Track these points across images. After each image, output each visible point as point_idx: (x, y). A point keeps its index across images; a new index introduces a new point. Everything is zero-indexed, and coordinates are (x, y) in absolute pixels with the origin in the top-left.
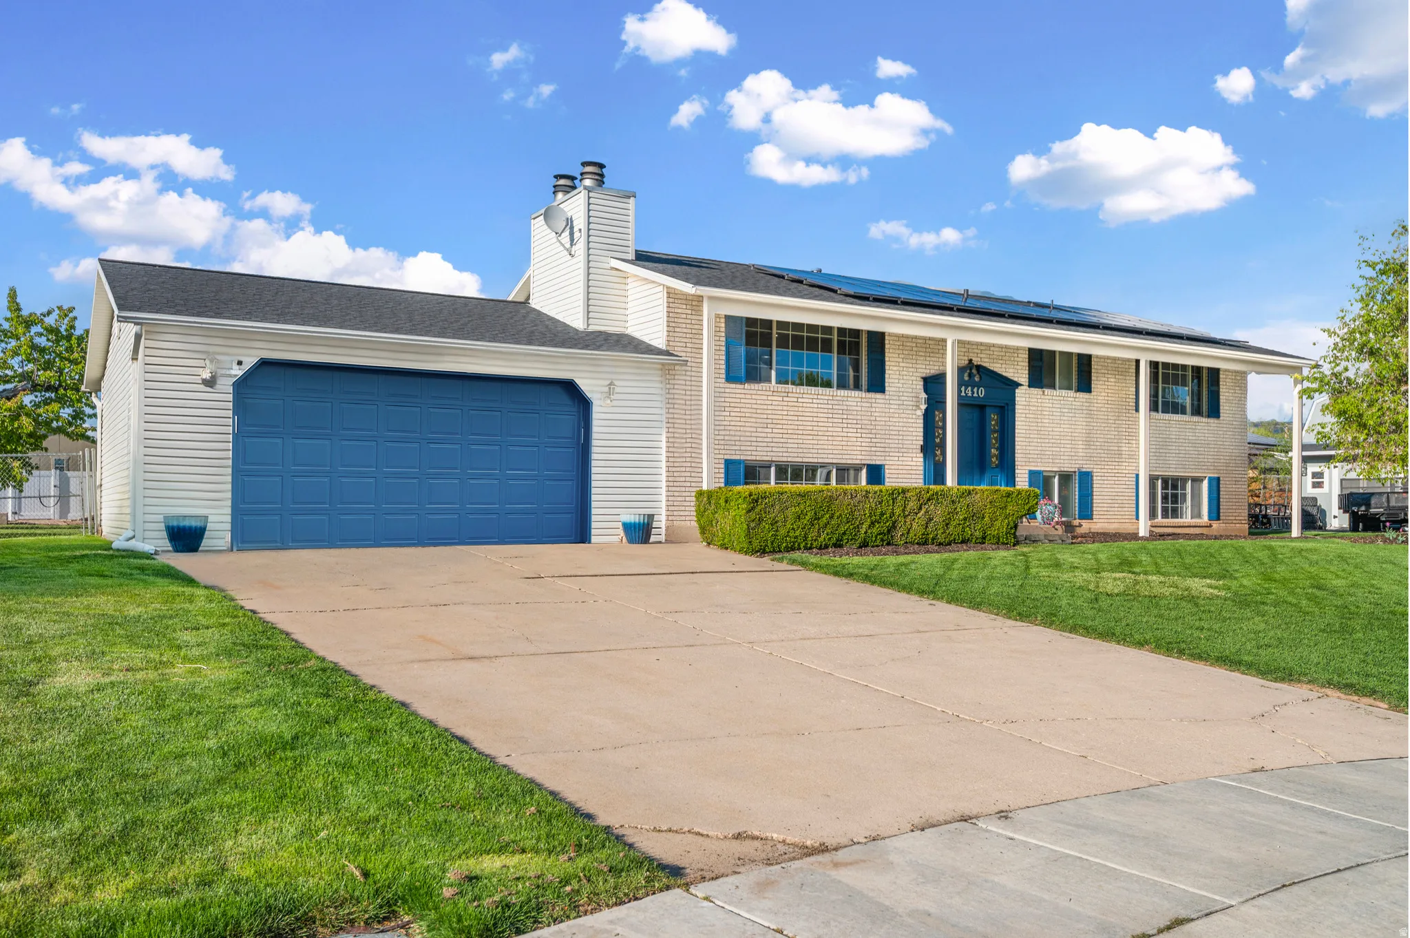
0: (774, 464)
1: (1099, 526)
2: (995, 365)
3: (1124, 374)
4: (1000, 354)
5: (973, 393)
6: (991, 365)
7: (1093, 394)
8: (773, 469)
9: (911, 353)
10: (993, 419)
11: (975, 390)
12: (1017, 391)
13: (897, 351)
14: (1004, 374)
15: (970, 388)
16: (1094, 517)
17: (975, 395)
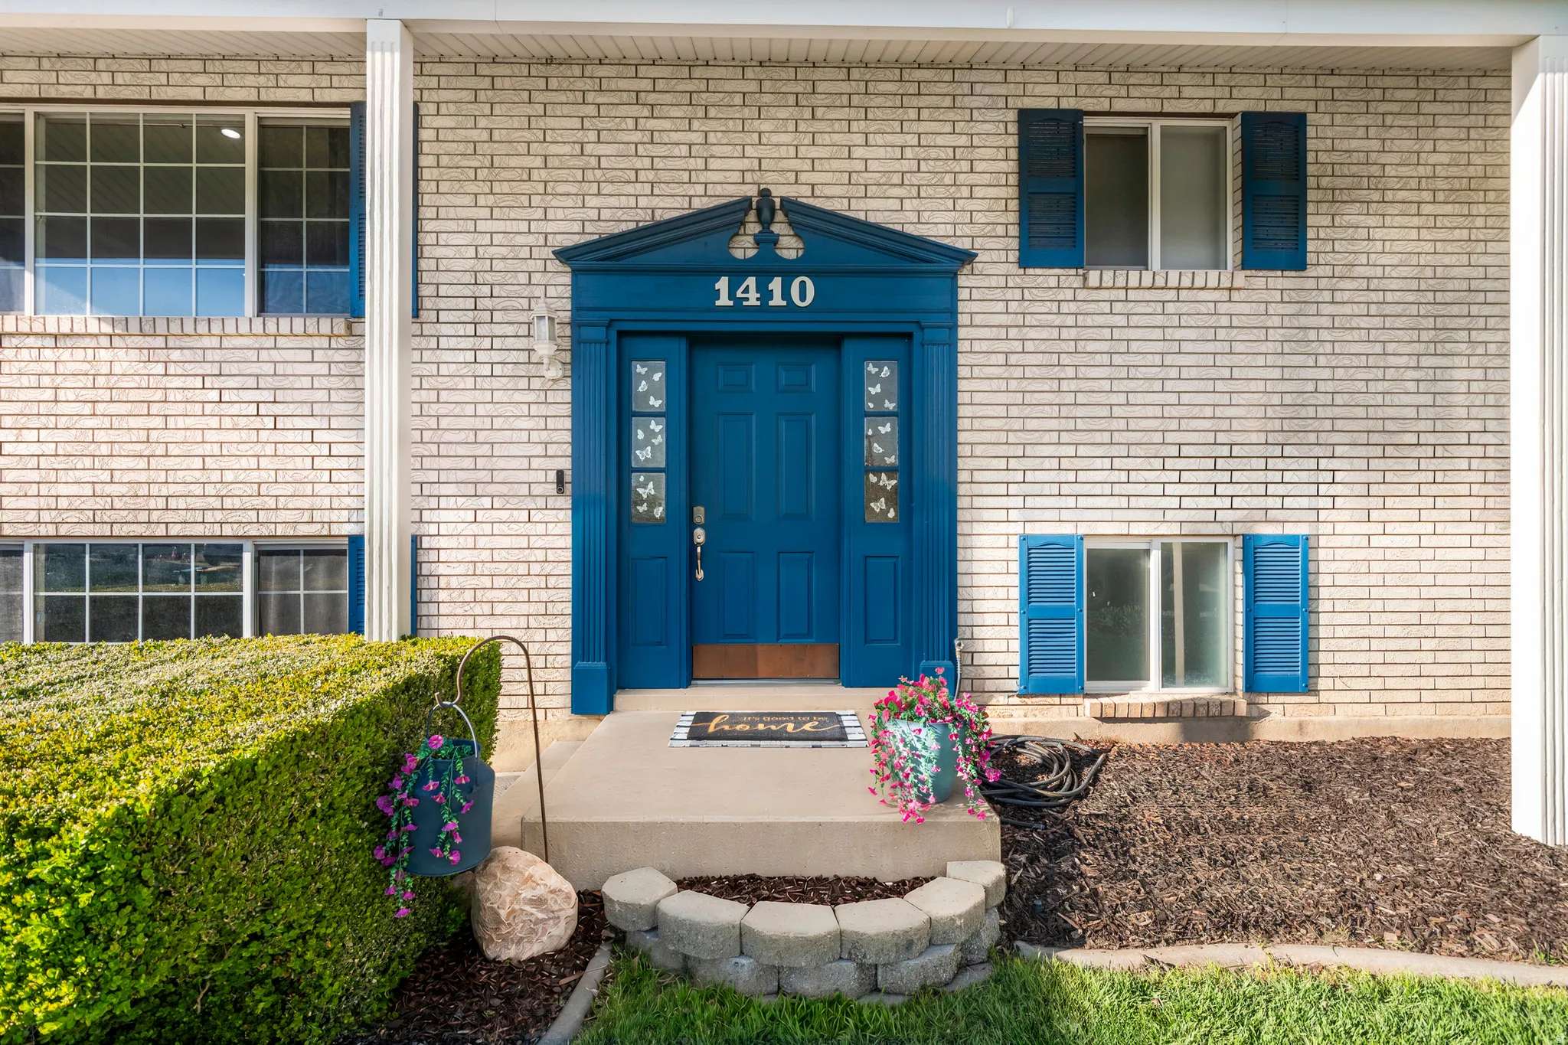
0: (28, 546)
1: (1343, 714)
2: (872, 204)
3: (1463, 196)
4: (897, 166)
5: (766, 294)
6: (862, 204)
7: (1311, 271)
8: (28, 558)
9: (526, 187)
10: (876, 379)
11: (776, 285)
12: (962, 281)
13: (472, 188)
14: (910, 230)
15: (751, 281)
16: (1322, 684)
17: (777, 301)
